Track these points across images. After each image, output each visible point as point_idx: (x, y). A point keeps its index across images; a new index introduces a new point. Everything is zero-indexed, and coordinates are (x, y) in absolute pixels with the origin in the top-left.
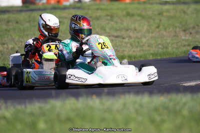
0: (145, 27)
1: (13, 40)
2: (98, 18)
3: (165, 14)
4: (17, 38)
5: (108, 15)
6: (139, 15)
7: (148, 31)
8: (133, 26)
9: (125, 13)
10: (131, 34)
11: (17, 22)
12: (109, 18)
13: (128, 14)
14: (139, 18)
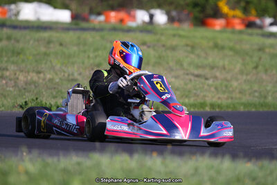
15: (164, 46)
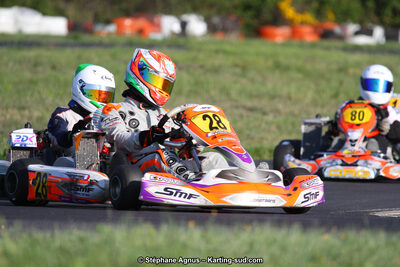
0: (310, 95)
1: (42, 101)
2: (216, 70)
3: (351, 71)
4: (50, 99)
5: (236, 66)
6: (299, 70)
7: (315, 103)
8: (285, 91)
9: (270, 63)
10: (280, 106)
11: (54, 68)
12: (238, 70)
13: (278, 66)
14: (300, 76)
15: (202, 67)
